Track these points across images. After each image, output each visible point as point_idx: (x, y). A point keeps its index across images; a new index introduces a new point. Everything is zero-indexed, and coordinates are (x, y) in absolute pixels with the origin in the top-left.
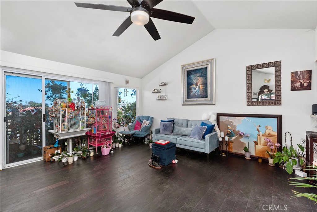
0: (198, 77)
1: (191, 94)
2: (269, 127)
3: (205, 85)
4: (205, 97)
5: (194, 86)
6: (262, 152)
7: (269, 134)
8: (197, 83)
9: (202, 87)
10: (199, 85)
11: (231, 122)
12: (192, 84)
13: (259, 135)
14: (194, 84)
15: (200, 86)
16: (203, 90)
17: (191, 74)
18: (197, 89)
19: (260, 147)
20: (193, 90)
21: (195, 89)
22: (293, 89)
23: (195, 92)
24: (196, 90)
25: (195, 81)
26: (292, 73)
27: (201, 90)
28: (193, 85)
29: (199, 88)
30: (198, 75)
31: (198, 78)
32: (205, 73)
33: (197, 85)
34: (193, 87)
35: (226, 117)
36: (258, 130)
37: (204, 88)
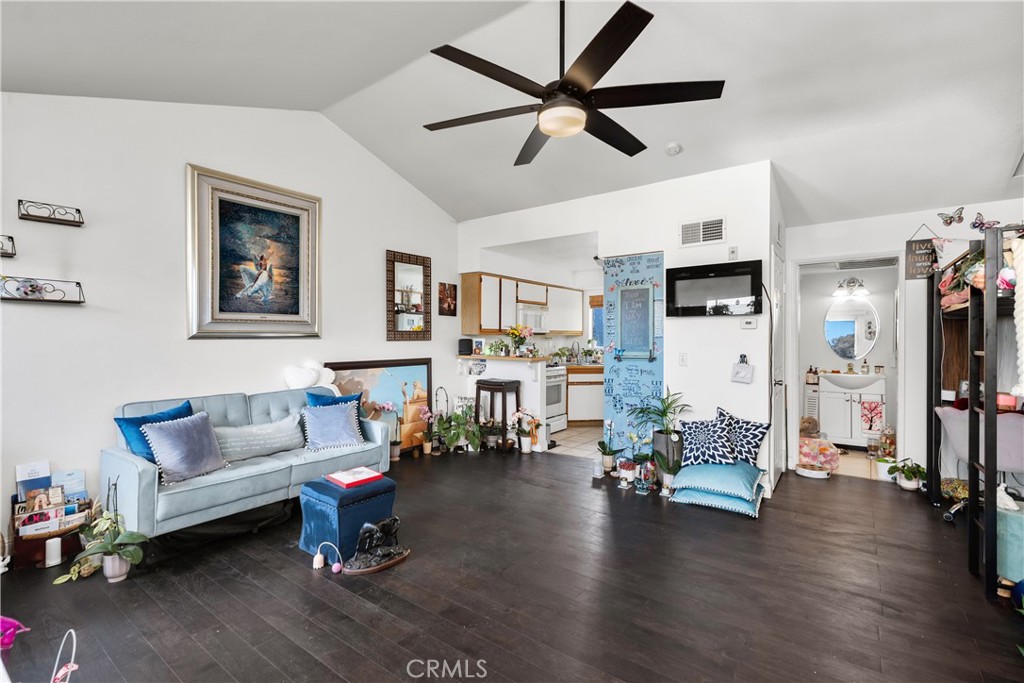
0: (269, 238)
1: (238, 296)
2: (419, 385)
3: (293, 271)
4: (291, 313)
5: (251, 267)
6: (411, 435)
7: (418, 398)
8: (262, 258)
9: (280, 275)
10: (270, 270)
11: (359, 383)
12: (243, 259)
13: (405, 403)
14: (251, 260)
15: (275, 272)
16: (283, 287)
17: (240, 219)
18: (260, 279)
19: (407, 427)
20: (246, 281)
21: (255, 279)
22: (442, 312)
23: (252, 290)
24: (259, 282)
25: (253, 251)
26: (441, 284)
27: (278, 287)
28: (248, 263)
29: (270, 277)
30: (267, 230)
31: (268, 241)
32: (292, 232)
33: (261, 266)
34: (245, 271)
35: (348, 372)
36: (404, 393)
37: (287, 283)
